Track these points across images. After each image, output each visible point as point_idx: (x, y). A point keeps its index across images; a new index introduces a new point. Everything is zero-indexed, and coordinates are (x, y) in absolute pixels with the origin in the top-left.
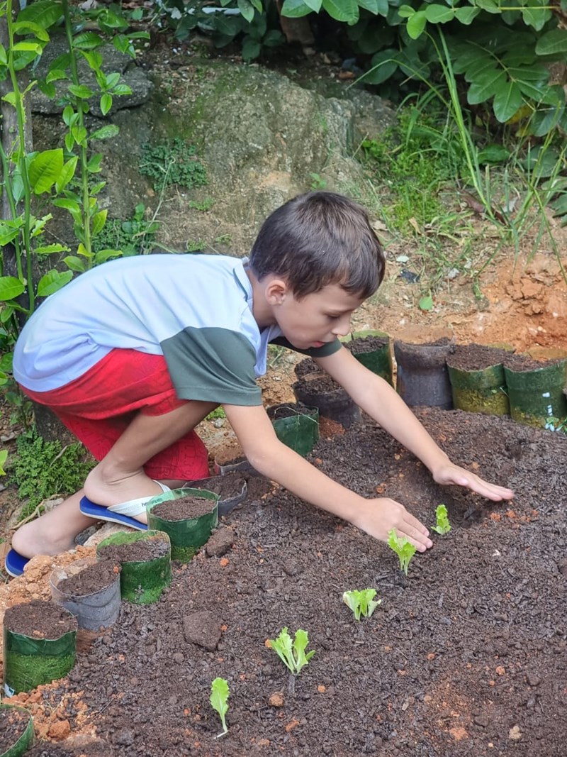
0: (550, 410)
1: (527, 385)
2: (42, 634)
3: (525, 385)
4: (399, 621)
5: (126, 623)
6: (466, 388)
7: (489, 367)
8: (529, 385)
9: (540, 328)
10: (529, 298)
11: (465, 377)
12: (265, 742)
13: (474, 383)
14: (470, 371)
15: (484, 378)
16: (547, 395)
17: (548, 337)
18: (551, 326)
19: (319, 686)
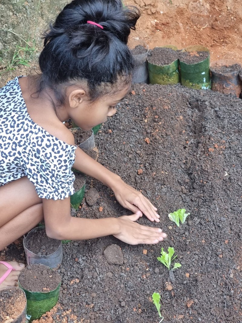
0: (205, 80)
1: (194, 70)
2: (48, 289)
3: (193, 70)
4: (201, 224)
5: (69, 258)
6: (161, 74)
7: (173, 62)
8: (196, 70)
9: (156, 21)
10: (148, 5)
11: (160, 69)
12: (181, 317)
13: (165, 71)
14: (164, 66)
15: (170, 68)
16: (204, 73)
17: (161, 25)
18: (161, 19)
19: (186, 274)
